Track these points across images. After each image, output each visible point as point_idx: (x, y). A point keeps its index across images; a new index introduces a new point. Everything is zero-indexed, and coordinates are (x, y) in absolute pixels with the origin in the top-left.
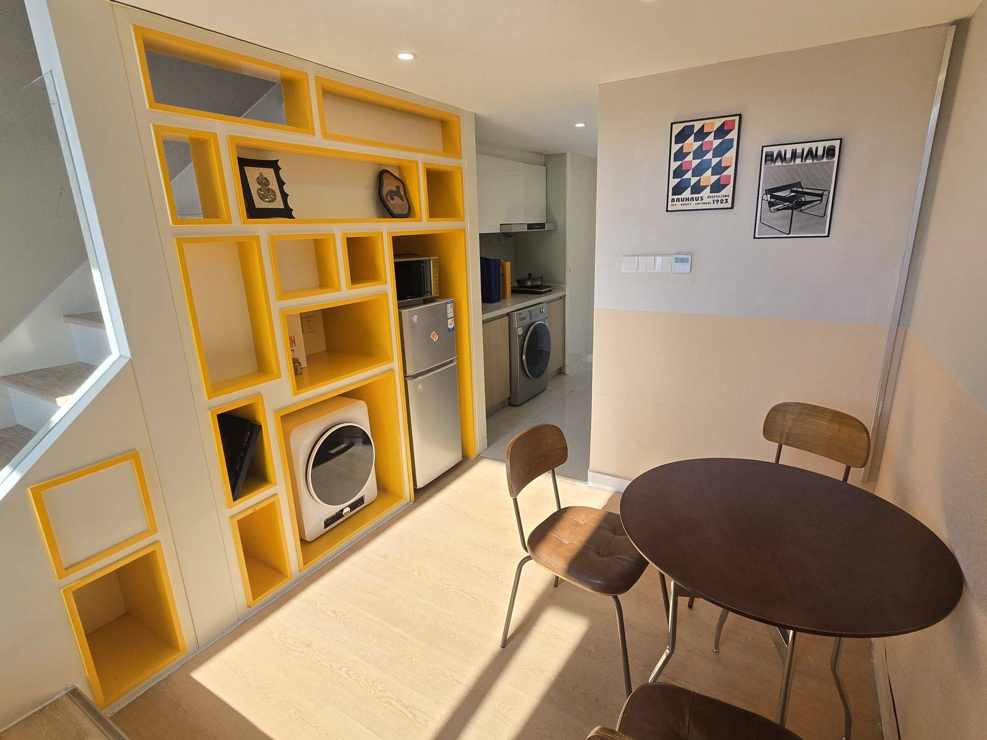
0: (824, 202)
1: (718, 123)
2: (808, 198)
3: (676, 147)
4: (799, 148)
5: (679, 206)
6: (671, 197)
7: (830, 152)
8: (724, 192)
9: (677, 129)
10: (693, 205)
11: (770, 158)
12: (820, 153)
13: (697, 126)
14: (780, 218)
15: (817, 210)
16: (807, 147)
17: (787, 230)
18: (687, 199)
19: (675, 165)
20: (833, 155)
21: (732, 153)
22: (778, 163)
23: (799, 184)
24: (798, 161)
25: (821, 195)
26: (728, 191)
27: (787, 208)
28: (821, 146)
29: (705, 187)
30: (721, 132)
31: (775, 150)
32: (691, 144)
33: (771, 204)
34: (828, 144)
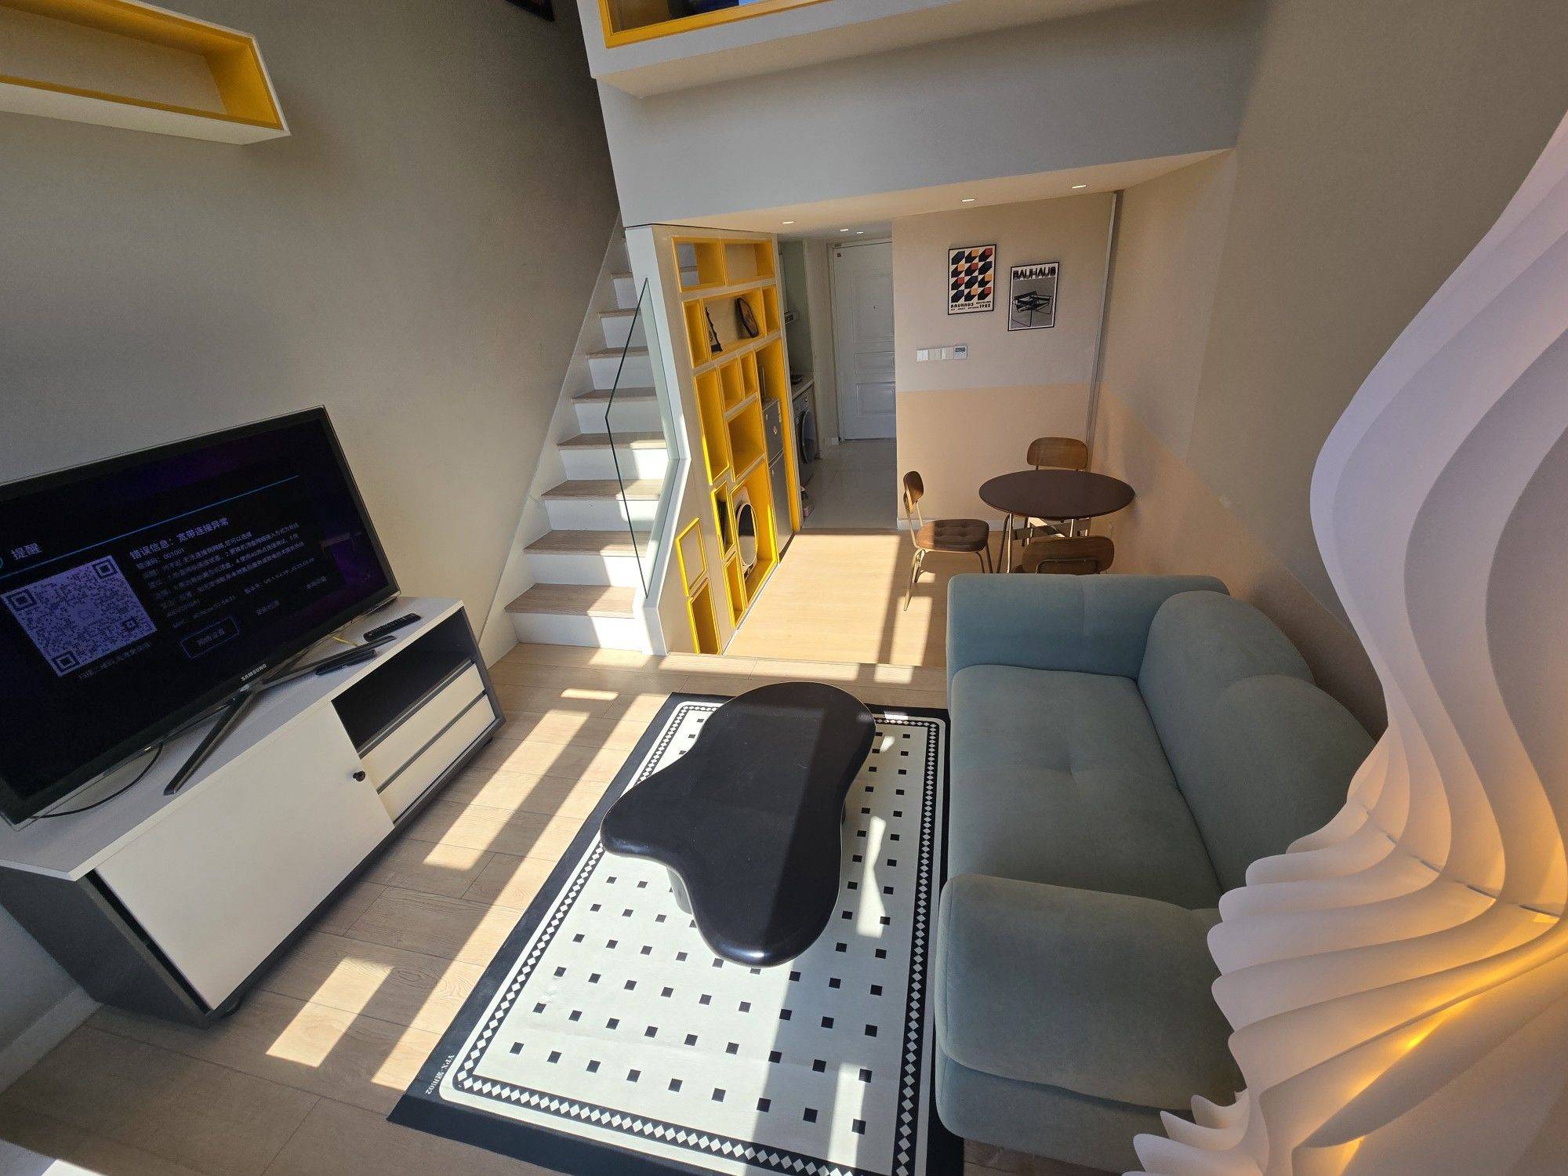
0: (1051, 303)
1: (981, 250)
2: (1041, 302)
3: (953, 267)
4: (1034, 268)
5: (956, 310)
6: (950, 304)
7: (1052, 271)
8: (987, 299)
9: (953, 254)
10: (966, 309)
11: (1016, 273)
12: (1047, 271)
13: (967, 252)
14: (1024, 316)
15: (1046, 310)
16: (1039, 267)
17: (1028, 323)
18: (962, 305)
19: (953, 280)
20: (1055, 272)
21: (991, 272)
22: (1022, 279)
23: (1035, 293)
24: (1034, 277)
25: (1048, 300)
26: (989, 298)
27: (1029, 309)
28: (1047, 266)
29: (975, 296)
30: (984, 257)
31: (1019, 269)
32: (963, 265)
33: (1018, 307)
34: (1051, 265)
